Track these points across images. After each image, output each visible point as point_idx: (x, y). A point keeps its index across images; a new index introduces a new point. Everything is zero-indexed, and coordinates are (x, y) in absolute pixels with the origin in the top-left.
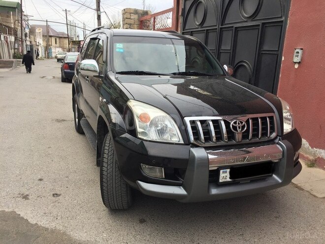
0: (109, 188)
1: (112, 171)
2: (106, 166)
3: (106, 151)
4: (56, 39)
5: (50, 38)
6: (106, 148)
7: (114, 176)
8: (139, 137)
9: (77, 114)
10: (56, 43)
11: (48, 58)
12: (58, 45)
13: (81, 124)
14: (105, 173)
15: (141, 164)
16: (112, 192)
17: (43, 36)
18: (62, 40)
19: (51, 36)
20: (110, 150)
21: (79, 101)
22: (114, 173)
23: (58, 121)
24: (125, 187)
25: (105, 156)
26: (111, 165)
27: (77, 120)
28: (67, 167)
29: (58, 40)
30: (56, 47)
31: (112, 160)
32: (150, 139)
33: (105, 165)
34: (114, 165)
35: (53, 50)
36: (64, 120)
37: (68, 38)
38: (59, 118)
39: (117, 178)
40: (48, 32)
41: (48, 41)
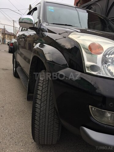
0: (41, 126)
1: (46, 109)
2: (39, 103)
3: (40, 88)
4: (8, 36)
5: (5, 35)
6: (40, 84)
7: (47, 114)
8: (87, 71)
9: (15, 65)
10: (8, 37)
11: (4, 44)
12: (9, 38)
13: (17, 70)
14: (37, 110)
15: (90, 106)
16: (43, 131)
17: (2, 33)
18: (11, 36)
19: (6, 34)
20: (44, 87)
21: (17, 56)
22: (47, 111)
23: (3, 69)
24: (57, 126)
25: (39, 92)
26: (45, 102)
27: (15, 69)
28: (4, 99)
29: (9, 36)
30: (8, 39)
31: (45, 98)
32: (101, 75)
33: (38, 101)
34: (48, 102)
35: (6, 40)
36: (7, 69)
37: (14, 35)
38: (4, 68)
39: (50, 116)
40: (4, 31)
41: (4, 36)
